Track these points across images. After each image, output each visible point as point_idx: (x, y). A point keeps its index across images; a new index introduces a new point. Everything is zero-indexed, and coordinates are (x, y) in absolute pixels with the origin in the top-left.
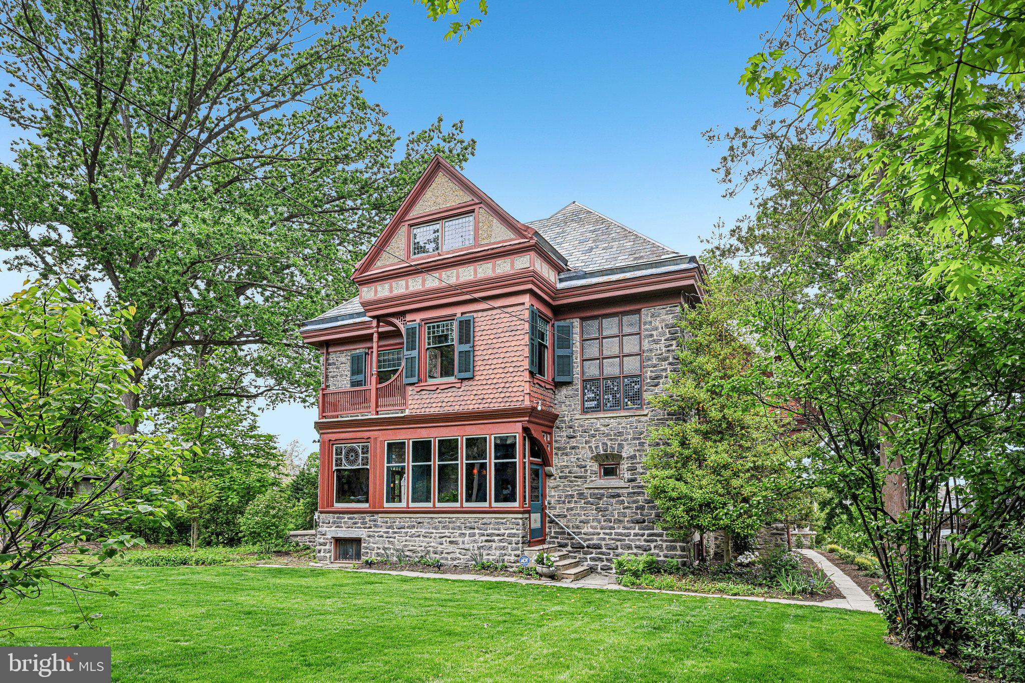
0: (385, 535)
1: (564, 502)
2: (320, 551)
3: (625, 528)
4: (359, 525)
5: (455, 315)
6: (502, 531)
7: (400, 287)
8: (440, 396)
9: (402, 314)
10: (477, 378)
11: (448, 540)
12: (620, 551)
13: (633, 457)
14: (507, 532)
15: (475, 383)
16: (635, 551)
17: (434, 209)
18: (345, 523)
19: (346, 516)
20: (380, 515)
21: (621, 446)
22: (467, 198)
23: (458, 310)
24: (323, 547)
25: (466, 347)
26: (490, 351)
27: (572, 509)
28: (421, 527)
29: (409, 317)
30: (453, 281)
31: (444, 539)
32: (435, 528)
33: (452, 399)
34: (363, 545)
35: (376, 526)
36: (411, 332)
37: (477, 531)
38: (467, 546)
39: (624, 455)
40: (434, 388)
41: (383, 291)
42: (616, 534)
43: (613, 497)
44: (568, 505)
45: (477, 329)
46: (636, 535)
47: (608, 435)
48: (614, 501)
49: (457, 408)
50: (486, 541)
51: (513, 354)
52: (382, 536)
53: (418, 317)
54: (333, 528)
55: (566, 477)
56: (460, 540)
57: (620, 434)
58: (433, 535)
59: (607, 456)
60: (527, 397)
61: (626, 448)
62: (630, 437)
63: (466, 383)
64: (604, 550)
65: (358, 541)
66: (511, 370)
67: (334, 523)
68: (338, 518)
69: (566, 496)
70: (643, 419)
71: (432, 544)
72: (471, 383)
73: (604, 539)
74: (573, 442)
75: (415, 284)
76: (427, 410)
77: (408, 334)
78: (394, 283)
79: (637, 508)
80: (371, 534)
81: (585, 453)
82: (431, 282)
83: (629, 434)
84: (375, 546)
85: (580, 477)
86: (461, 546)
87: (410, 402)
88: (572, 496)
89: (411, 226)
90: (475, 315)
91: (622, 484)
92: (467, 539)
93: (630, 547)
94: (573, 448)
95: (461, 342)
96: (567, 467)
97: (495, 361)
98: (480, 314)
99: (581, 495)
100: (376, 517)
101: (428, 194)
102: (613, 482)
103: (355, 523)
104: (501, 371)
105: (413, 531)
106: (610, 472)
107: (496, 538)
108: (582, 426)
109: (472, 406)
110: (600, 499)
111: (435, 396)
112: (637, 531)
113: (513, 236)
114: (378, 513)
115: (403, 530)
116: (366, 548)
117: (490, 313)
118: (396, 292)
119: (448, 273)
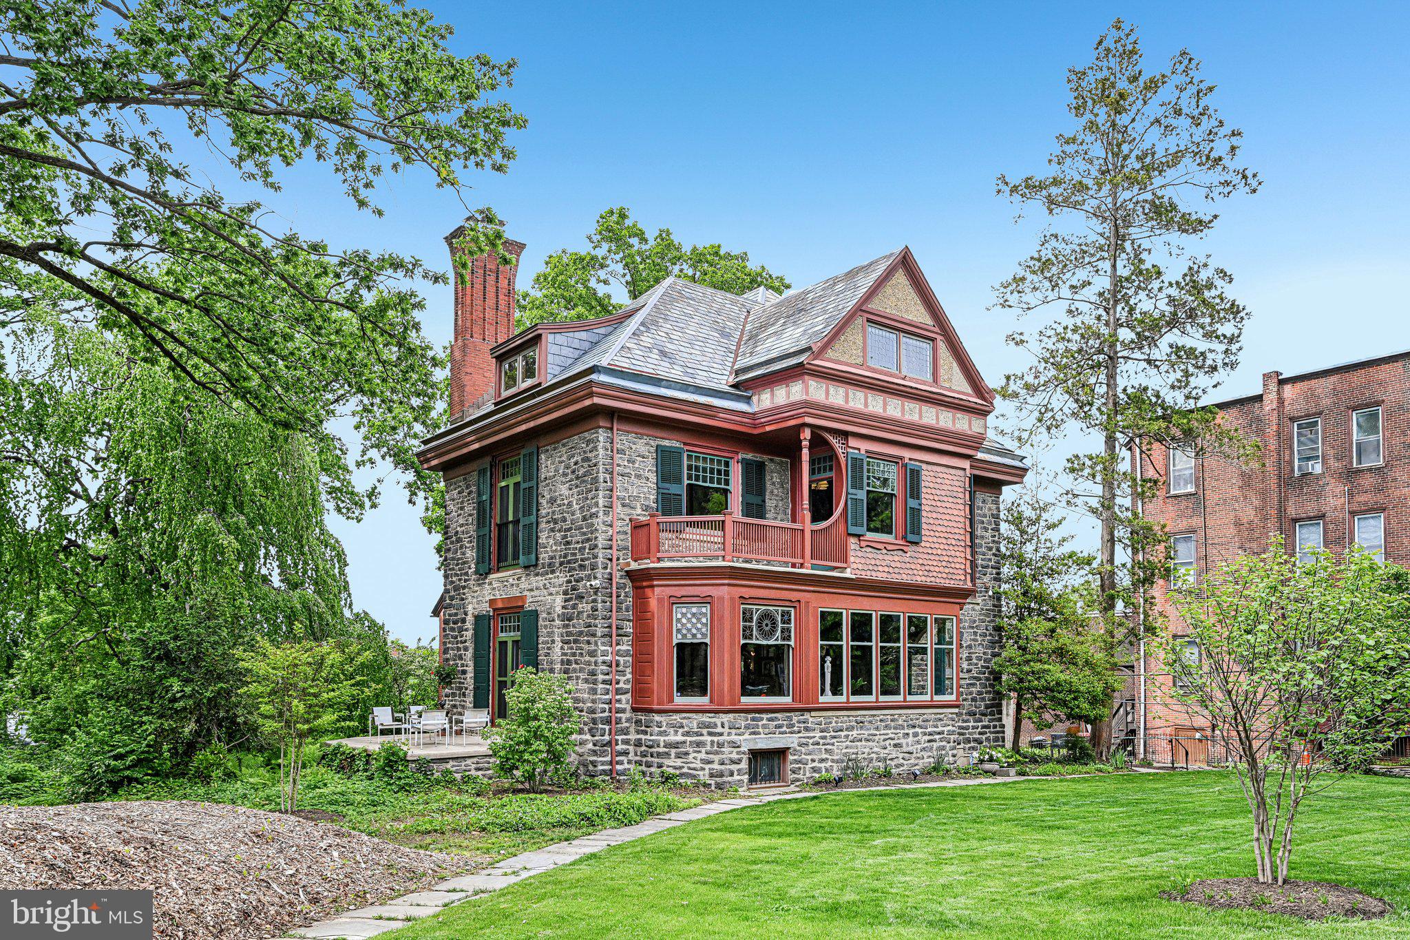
0: (822, 741)
2: (732, 774)
4: (784, 729)
5: (902, 458)
6: (940, 729)
7: (857, 401)
8: (886, 557)
9: (845, 435)
10: (923, 544)
11: (892, 742)
14: (946, 729)
15: (921, 550)
17: (895, 313)
18: (764, 726)
19: (765, 716)
20: (813, 714)
22: (927, 320)
23: (907, 454)
24: (734, 767)
25: (914, 504)
26: (935, 515)
28: (861, 728)
29: (853, 442)
30: (915, 417)
31: (887, 743)
32: (877, 729)
33: (899, 565)
34: (791, 757)
35: (807, 729)
36: (857, 464)
37: (920, 730)
38: (910, 749)
40: (879, 546)
41: (837, 396)
45: (924, 484)
49: (904, 578)
50: (929, 741)
51: (955, 524)
52: (818, 744)
53: (864, 446)
54: (746, 736)
56: (903, 741)
58: (876, 738)
60: (967, 577)
63: (913, 547)
65: (782, 753)
66: (953, 542)
67: (747, 727)
68: (753, 719)
71: (875, 749)
72: (917, 548)
75: (875, 404)
76: (874, 573)
77: (852, 466)
78: (852, 391)
80: (804, 740)
82: (894, 408)
84: (809, 757)
86: (905, 749)
87: (852, 559)
89: (869, 321)
90: (924, 466)
92: (911, 739)
95: (910, 497)
97: (939, 529)
98: (930, 467)
100: (807, 716)
101: (888, 288)
103: (780, 726)
104: (944, 541)
105: (855, 733)
107: (937, 737)
109: (919, 577)
111: (880, 557)
113: (970, 391)
114: (809, 710)
115: (843, 734)
116: (797, 762)
117: (936, 469)
118: (850, 404)
119: (911, 405)
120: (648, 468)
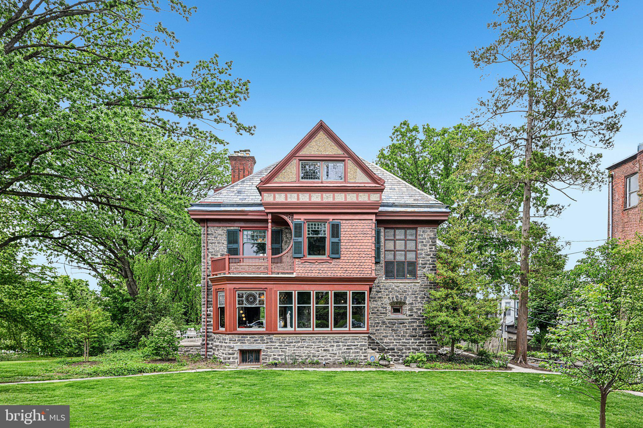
0: (279, 347)
1: (374, 326)
2: (229, 359)
3: (406, 339)
4: (259, 341)
5: (328, 220)
6: (356, 343)
7: (293, 198)
8: (318, 266)
9: (292, 214)
10: (342, 258)
11: (323, 349)
12: (404, 351)
13: (412, 304)
14: (359, 344)
15: (341, 261)
16: (412, 351)
17: (317, 153)
18: (247, 340)
19: (249, 336)
20: (275, 335)
21: (405, 298)
22: (340, 152)
23: (331, 217)
24: (232, 356)
25: (336, 240)
26: (350, 244)
27: (378, 330)
28: (304, 342)
29: (295, 217)
30: (330, 200)
31: (320, 349)
32: (314, 342)
33: (326, 269)
34: (262, 353)
35: (271, 342)
36: (298, 227)
37: (341, 344)
38: (335, 352)
39: (407, 302)
40: (314, 261)
41: (280, 198)
42: (402, 342)
43: (401, 324)
44: (376, 328)
45: (342, 230)
46: (413, 343)
47: (399, 292)
48: (401, 326)
49: (329, 275)
50: (347, 349)
51: (365, 247)
52: (277, 348)
53: (303, 217)
54: (239, 344)
55: (375, 313)
56: (331, 349)
57: (405, 291)
58: (313, 347)
59: (397, 303)
60: (374, 272)
61: (408, 298)
62: (410, 293)
63: (335, 260)
64: (396, 351)
65: (258, 352)
66: (364, 255)
67: (239, 340)
68: (242, 337)
69: (375, 323)
70: (417, 284)
71: (312, 352)
72: (338, 260)
73: (396, 345)
74: (380, 295)
75: (304, 198)
76: (309, 274)
77: (296, 228)
78: (289, 195)
79: (413, 329)
80: (269, 347)
81: (386, 301)
82: (316, 198)
83: (410, 291)
84: (272, 354)
85: (384, 313)
86: (331, 352)
87: (297, 268)
88: (378, 323)
89: (300, 160)
90: (341, 222)
91: (405, 317)
92: (335, 348)
93: (409, 349)
94: (380, 298)
95: (333, 236)
96: (376, 307)
97: (354, 250)
98: (344, 222)
99: (384, 323)
100: (271, 336)
101: (313, 143)
102: (399, 316)
103: (256, 340)
104: (357, 256)
105: (299, 344)
106: (396, 311)
107: (353, 347)
108: (384, 286)
109: (339, 274)
110: (394, 325)
111: (314, 266)
112: (413, 341)
113: (369, 181)
114: (273, 334)
115: (292, 344)
116: (264, 355)
117: (351, 222)
118: (289, 200)
119: (325, 195)
120: (224, 239)
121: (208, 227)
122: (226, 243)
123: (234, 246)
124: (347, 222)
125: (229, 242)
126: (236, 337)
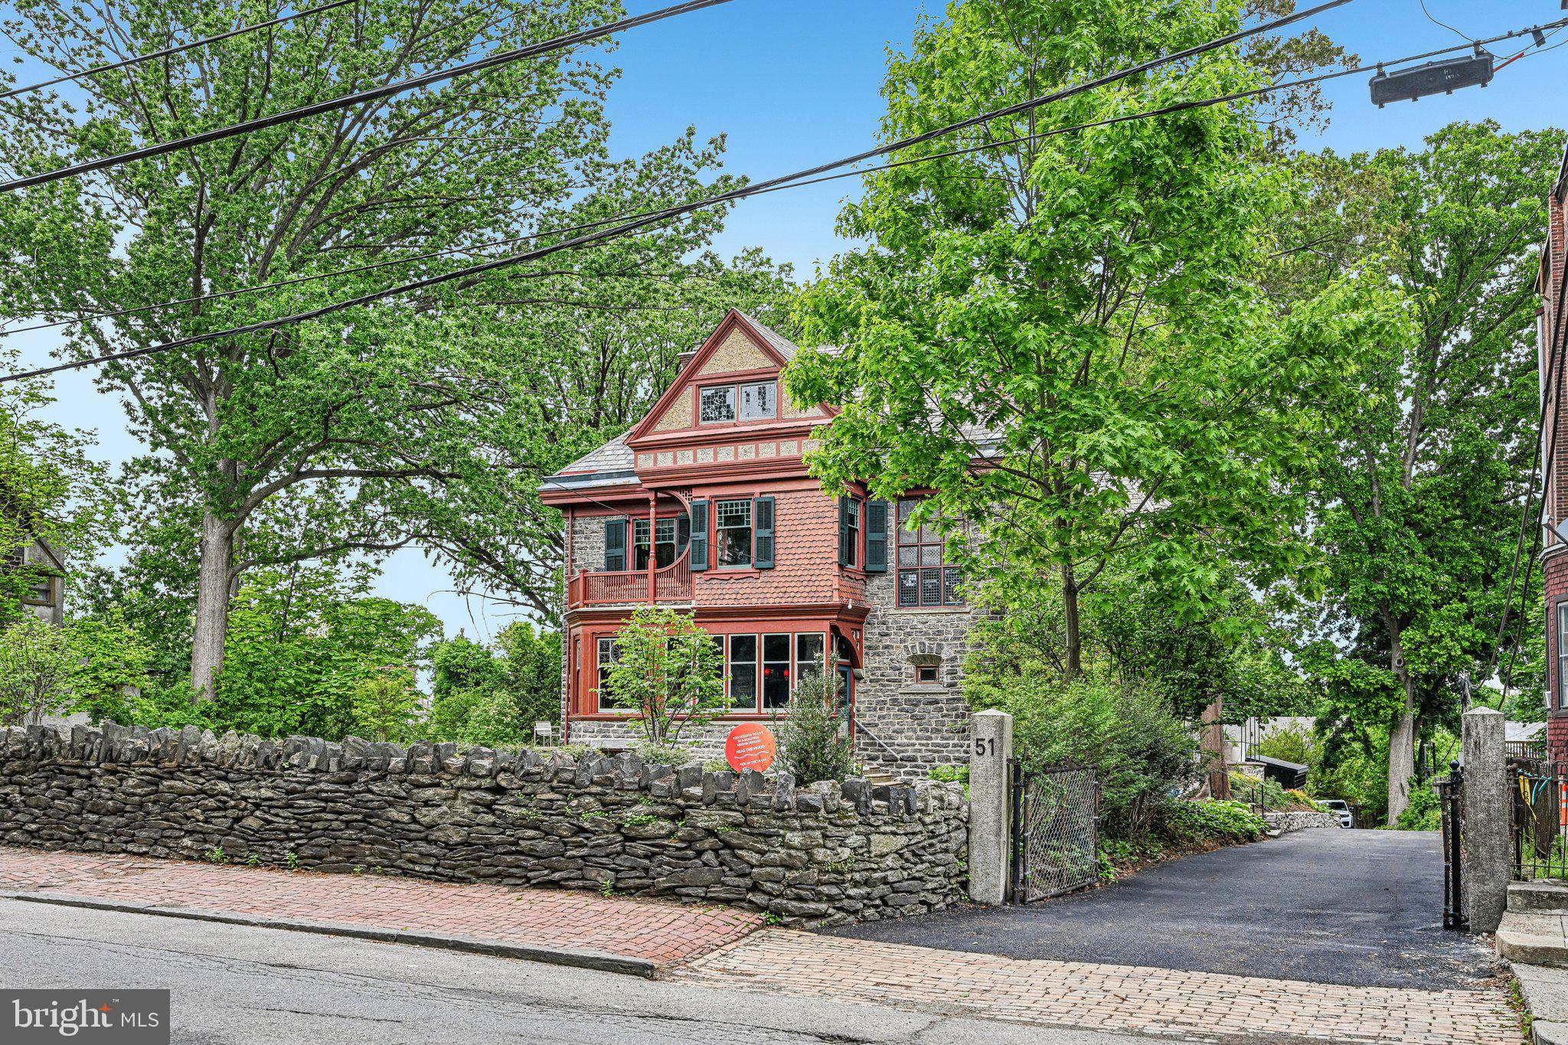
1: (875, 709)
3: (943, 738)
5: (754, 494)
7: (686, 458)
8: (734, 586)
9: (689, 488)
10: (778, 568)
12: (937, 763)
13: (953, 659)
15: (776, 574)
16: (954, 763)
17: (728, 370)
21: (940, 646)
22: (768, 364)
23: (757, 489)
25: (765, 533)
26: (794, 539)
27: (884, 717)
29: (695, 493)
30: (751, 457)
33: (748, 591)
36: (699, 510)
39: (944, 657)
40: (727, 577)
41: (665, 460)
42: (934, 745)
43: (931, 703)
44: (879, 713)
45: (779, 512)
46: (955, 745)
47: (926, 633)
48: (931, 708)
49: (754, 602)
51: (820, 544)
53: (708, 493)
54: (599, 738)
55: (877, 681)
57: (940, 633)
59: (924, 658)
60: (836, 593)
61: (946, 648)
62: (950, 636)
63: (765, 573)
64: (920, 763)
66: (818, 561)
67: (600, 731)
68: (605, 726)
69: (878, 703)
70: (965, 617)
72: (771, 573)
73: (920, 751)
74: (886, 641)
75: (706, 457)
76: (719, 602)
77: (695, 513)
78: (679, 453)
79: (957, 716)
81: (899, 653)
82: (726, 455)
83: (949, 633)
85: (894, 681)
87: (699, 592)
88: (884, 702)
89: (700, 387)
90: (776, 496)
91: (940, 689)
93: (948, 760)
94: (886, 647)
95: (759, 527)
96: (879, 668)
97: (799, 551)
98: (782, 496)
99: (895, 701)
101: (721, 351)
102: (931, 686)
103: (627, 732)
104: (806, 562)
106: (928, 675)
108: (897, 622)
109: (773, 600)
110: (916, 705)
111: (728, 586)
112: (956, 741)
117: (794, 495)
118: (681, 463)
119: (742, 448)
120: (599, 541)
121: (574, 518)
122: (603, 546)
123: (618, 552)
124: (788, 495)
125: (609, 546)
126: (595, 726)
